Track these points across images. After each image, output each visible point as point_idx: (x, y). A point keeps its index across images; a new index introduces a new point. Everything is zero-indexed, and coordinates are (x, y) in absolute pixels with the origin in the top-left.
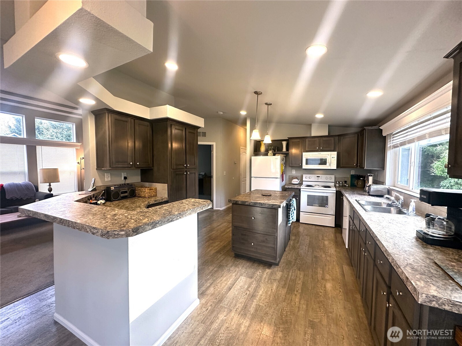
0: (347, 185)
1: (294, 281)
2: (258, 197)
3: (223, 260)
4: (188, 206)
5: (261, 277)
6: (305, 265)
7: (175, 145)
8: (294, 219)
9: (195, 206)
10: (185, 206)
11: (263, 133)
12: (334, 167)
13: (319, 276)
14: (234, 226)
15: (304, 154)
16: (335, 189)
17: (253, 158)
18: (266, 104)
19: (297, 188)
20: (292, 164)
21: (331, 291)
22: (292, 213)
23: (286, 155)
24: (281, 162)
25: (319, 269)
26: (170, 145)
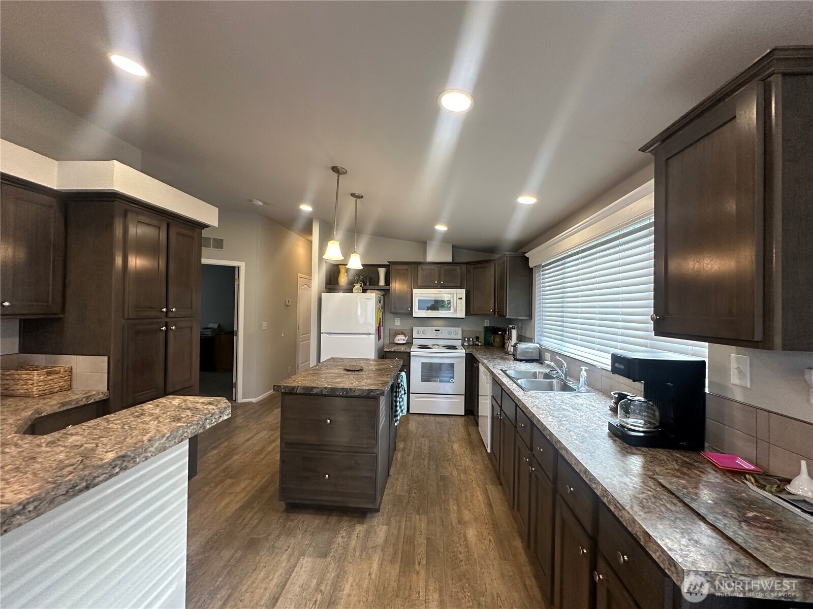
0: (480, 344)
1: (410, 541)
2: (337, 373)
3: (258, 524)
4: (159, 422)
5: (346, 548)
6: (428, 499)
7: (136, 262)
8: (404, 411)
9: (179, 420)
10: (148, 426)
11: (348, 249)
12: (461, 314)
13: (454, 516)
14: (286, 443)
15: (415, 291)
16: (464, 351)
17: (325, 296)
18: (353, 195)
19: (404, 351)
20: (395, 308)
21: (476, 544)
22: (401, 400)
23: (385, 292)
24: (376, 306)
25: (451, 502)
26: (119, 261)
